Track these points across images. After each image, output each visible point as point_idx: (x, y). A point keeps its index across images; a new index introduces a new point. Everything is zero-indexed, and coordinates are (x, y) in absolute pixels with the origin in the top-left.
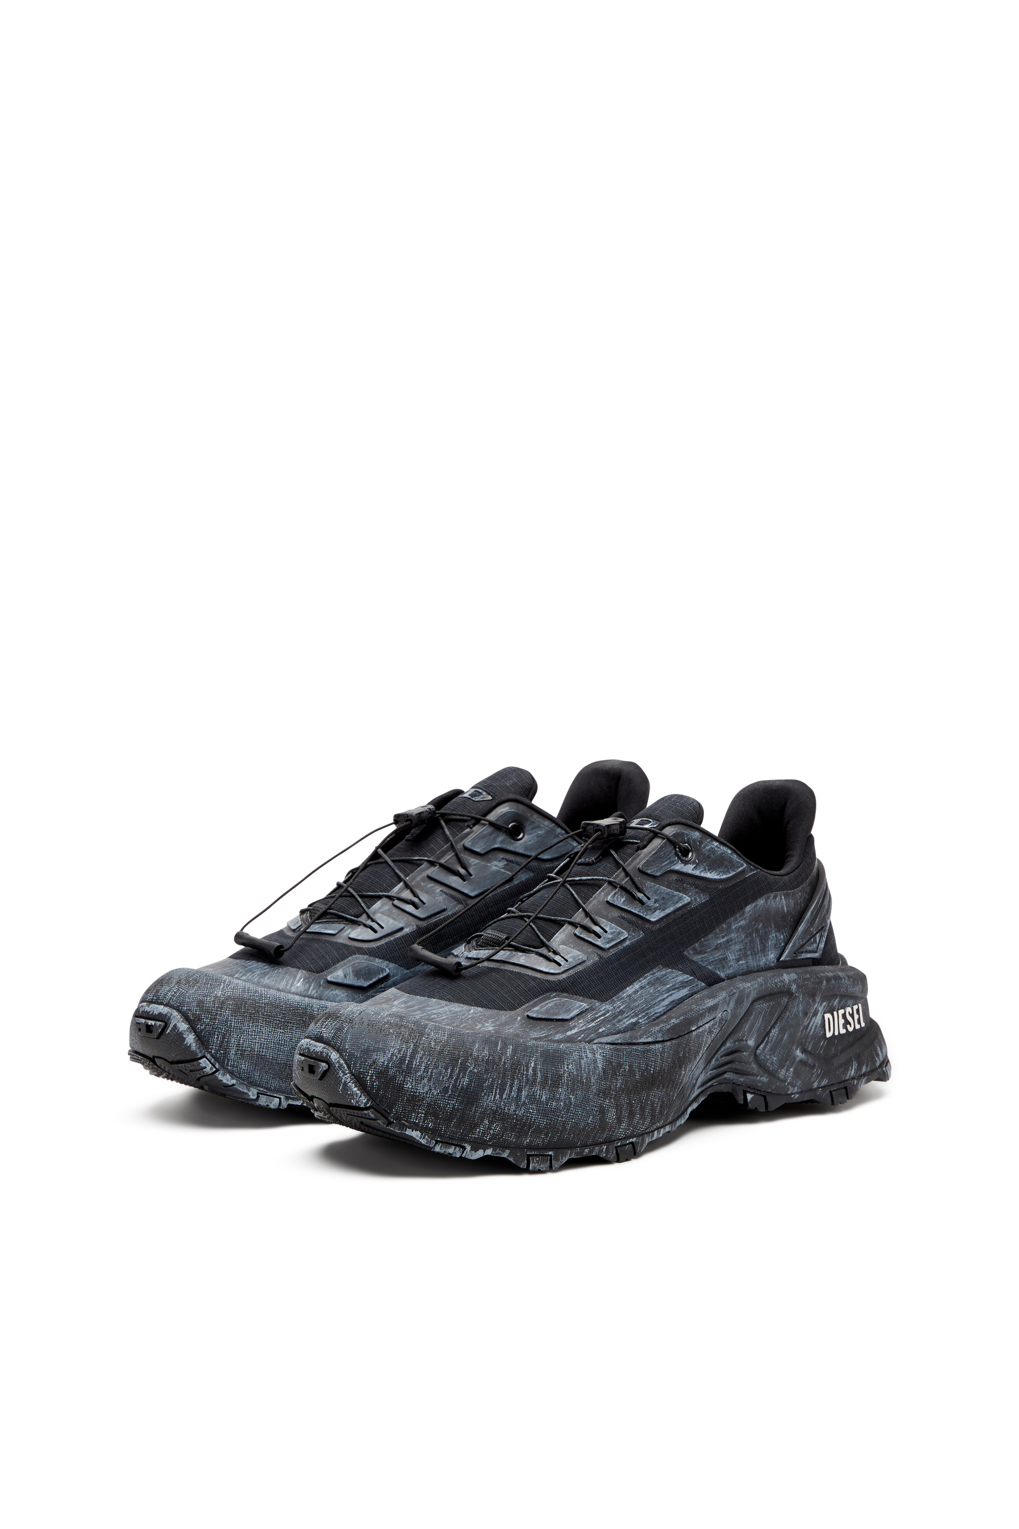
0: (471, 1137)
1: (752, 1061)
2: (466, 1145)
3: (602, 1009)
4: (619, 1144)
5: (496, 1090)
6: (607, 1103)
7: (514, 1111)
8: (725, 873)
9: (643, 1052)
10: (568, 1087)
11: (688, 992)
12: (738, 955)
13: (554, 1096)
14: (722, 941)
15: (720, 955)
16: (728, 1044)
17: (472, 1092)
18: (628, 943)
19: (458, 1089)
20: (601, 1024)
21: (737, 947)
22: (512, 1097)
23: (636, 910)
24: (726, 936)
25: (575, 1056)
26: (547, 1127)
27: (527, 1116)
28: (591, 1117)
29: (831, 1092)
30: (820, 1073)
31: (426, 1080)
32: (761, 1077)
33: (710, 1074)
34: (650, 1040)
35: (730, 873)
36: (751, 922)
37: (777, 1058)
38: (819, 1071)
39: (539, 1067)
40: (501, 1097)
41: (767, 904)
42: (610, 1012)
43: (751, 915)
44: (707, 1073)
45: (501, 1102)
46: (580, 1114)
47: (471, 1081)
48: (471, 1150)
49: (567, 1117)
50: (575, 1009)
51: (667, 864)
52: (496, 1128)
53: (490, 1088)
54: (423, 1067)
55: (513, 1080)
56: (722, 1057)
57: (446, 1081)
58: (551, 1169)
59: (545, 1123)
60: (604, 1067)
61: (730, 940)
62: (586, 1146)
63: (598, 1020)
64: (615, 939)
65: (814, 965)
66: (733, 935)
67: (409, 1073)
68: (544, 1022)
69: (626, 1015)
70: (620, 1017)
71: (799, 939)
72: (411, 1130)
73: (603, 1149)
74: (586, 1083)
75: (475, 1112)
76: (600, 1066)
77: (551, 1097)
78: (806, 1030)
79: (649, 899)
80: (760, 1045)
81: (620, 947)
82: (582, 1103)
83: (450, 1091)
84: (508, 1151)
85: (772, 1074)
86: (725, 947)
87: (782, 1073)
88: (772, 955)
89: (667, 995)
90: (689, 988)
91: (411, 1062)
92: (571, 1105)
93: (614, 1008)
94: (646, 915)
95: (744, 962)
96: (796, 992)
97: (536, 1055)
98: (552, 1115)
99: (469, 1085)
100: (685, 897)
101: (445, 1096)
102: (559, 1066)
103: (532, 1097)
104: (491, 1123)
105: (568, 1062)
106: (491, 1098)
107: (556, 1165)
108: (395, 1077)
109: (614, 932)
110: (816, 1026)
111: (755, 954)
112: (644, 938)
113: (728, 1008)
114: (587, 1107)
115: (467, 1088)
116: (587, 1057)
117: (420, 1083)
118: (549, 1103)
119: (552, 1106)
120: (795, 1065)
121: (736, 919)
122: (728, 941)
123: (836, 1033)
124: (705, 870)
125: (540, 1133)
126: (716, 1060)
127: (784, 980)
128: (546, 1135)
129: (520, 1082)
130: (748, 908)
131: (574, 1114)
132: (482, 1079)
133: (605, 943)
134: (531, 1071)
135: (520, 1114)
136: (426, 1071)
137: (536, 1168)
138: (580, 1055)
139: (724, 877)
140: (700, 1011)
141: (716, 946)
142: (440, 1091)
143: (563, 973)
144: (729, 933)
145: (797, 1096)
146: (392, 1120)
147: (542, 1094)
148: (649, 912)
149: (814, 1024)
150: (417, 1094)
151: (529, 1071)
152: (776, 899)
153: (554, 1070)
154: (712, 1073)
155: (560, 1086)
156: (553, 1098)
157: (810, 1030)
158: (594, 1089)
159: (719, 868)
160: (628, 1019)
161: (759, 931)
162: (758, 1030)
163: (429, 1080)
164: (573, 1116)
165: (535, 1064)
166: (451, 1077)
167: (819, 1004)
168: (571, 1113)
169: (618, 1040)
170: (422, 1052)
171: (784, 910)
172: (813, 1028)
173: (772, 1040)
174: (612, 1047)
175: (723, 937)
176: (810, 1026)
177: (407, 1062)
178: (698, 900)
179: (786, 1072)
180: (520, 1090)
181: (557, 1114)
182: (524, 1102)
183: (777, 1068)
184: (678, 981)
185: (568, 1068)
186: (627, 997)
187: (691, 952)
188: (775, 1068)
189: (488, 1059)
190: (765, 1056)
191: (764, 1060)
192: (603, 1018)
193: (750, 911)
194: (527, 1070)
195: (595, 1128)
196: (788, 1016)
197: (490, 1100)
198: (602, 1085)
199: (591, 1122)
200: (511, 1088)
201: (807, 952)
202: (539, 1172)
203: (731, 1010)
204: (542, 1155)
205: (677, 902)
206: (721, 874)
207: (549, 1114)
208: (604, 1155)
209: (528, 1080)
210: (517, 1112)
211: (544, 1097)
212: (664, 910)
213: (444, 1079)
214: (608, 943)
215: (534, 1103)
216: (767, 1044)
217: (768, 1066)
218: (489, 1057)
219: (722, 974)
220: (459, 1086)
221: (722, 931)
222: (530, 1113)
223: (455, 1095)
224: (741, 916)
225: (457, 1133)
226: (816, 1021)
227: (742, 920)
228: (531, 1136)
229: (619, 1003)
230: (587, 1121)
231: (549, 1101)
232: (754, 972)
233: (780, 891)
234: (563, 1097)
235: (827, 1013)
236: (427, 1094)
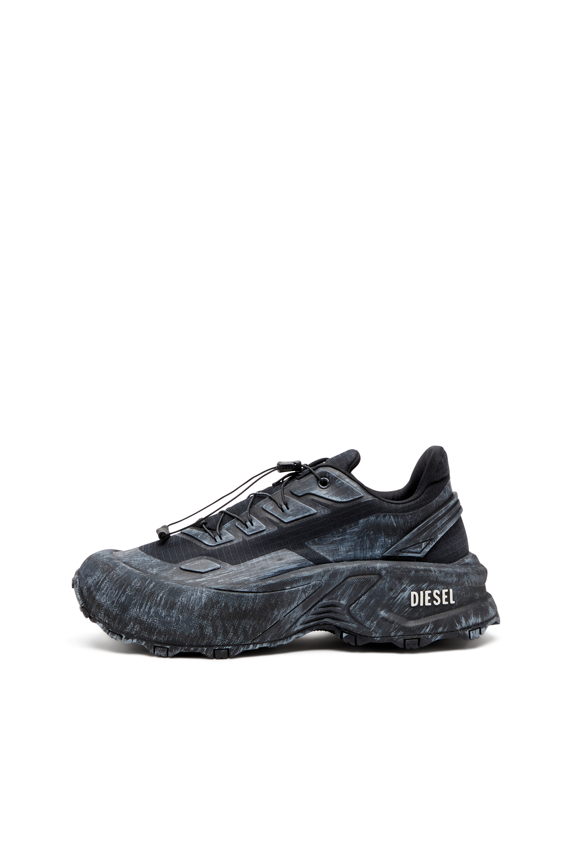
0: (125, 631)
1: (346, 614)
2: (123, 635)
3: (229, 569)
4: (217, 648)
5: (138, 606)
6: (205, 623)
7: (146, 620)
8: (345, 498)
9: (238, 596)
10: (178, 610)
11: (297, 567)
12: (348, 549)
13: (169, 614)
14: (337, 539)
15: (334, 547)
16: (324, 601)
17: (125, 606)
18: (265, 533)
19: (119, 603)
20: (222, 578)
21: (349, 544)
22: (146, 612)
23: (277, 514)
24: (341, 536)
25: (189, 593)
26: (165, 632)
27: (153, 623)
28: (193, 630)
29: (405, 640)
30: (397, 627)
31: (105, 596)
32: (353, 624)
33: (310, 617)
34: (246, 590)
35: (349, 499)
36: (363, 529)
37: (365, 614)
38: (397, 626)
39: (164, 597)
40: (140, 611)
41: (377, 520)
42: (233, 572)
43: (363, 525)
44: (308, 616)
45: (139, 613)
46: (185, 627)
47: (126, 599)
48: (125, 638)
49: (177, 627)
50: (211, 567)
51: (308, 490)
52: (137, 628)
53: (135, 605)
54: (105, 588)
55: (148, 601)
56: (319, 608)
57: (114, 598)
58: (167, 656)
59: (164, 629)
60: (206, 602)
61: (344, 539)
62: (192, 646)
63: (222, 575)
64: (256, 530)
65: (417, 561)
66: (347, 536)
67: (98, 591)
68: (189, 573)
69: (243, 575)
70: (238, 575)
71: (402, 544)
72: (99, 622)
73: (204, 649)
74: (191, 609)
75: (126, 617)
76: (203, 601)
77: (167, 615)
78: (394, 600)
79: (288, 509)
80: (352, 605)
81: (259, 535)
82: (187, 621)
83: (115, 603)
84: (144, 642)
85: (361, 624)
86: (339, 543)
87: (368, 624)
88: (379, 551)
89: (279, 566)
90: (298, 564)
91: (101, 584)
92: (179, 621)
93: (238, 570)
94: (282, 518)
95: (352, 553)
96: (385, 576)
97: (165, 590)
98: (168, 625)
99: (125, 601)
100: (313, 510)
101: (112, 606)
102: (176, 597)
103: (156, 613)
104: (134, 624)
105: (183, 596)
106: (135, 610)
107: (170, 654)
108: (93, 592)
109: (258, 526)
110: (403, 599)
111: (364, 549)
112: (276, 531)
113: (322, 579)
114: (190, 623)
115: (123, 603)
116: (196, 595)
117: (102, 597)
118: (166, 618)
119: (168, 620)
120: (378, 620)
121: (351, 527)
122: (342, 540)
123: (422, 604)
124: (333, 495)
125: (161, 635)
126: (314, 609)
127: (376, 567)
128: (165, 636)
129: (151, 604)
130: (361, 521)
131: (181, 626)
132: (132, 599)
133: (249, 531)
134: (159, 598)
135: (149, 622)
136: (106, 591)
137: (158, 654)
138: (192, 593)
139: (345, 500)
140: (295, 578)
141: (332, 542)
142: (111, 603)
143: (216, 546)
144: (345, 535)
145: (379, 639)
146: (91, 616)
147: (163, 612)
148: (285, 517)
149: (401, 597)
150: (101, 603)
151: (158, 598)
152: (385, 517)
153: (172, 599)
154: (313, 617)
155: (174, 609)
156: (169, 615)
157: (398, 600)
158: (196, 614)
159: (343, 494)
160: (243, 577)
161: (370, 536)
162: (350, 595)
163: (107, 596)
164: (181, 627)
165: (163, 595)
166: (117, 596)
167: (408, 585)
168: (179, 625)
169: (222, 587)
170: (108, 580)
171: (394, 526)
172: (400, 599)
173: (361, 602)
174: (216, 591)
175: (338, 537)
176: (398, 598)
177: (99, 584)
178: (323, 513)
179: (371, 623)
180: (150, 608)
181: (171, 625)
182: (152, 615)
183: (364, 620)
184: (292, 559)
185: (181, 599)
186: (250, 564)
187: (311, 543)
188: (363, 620)
189: (138, 588)
190: (355, 612)
191: (354, 614)
192: (227, 574)
193: (362, 523)
194: (157, 598)
195: (196, 636)
196: (375, 590)
197: (134, 611)
198: (202, 612)
199: (193, 632)
200: (146, 607)
201: (409, 552)
202: (160, 656)
203: (325, 581)
204: (162, 647)
205: (306, 513)
206: (343, 499)
207: (165, 624)
208: (205, 653)
209: (156, 603)
210: (148, 621)
211: (163, 614)
212: (295, 516)
213: (113, 597)
214: (251, 532)
215: (157, 617)
216: (357, 604)
217: (357, 618)
218: (139, 587)
219: (331, 558)
220: (120, 601)
221: (338, 532)
222: (155, 622)
223: (117, 606)
224: (355, 525)
225: (118, 628)
226: (403, 595)
227: (356, 528)
228: (156, 635)
229: (243, 567)
230: (190, 632)
231: (166, 617)
232: (360, 560)
233: (389, 513)
234: (174, 616)
235: (415, 591)
236: (105, 603)
